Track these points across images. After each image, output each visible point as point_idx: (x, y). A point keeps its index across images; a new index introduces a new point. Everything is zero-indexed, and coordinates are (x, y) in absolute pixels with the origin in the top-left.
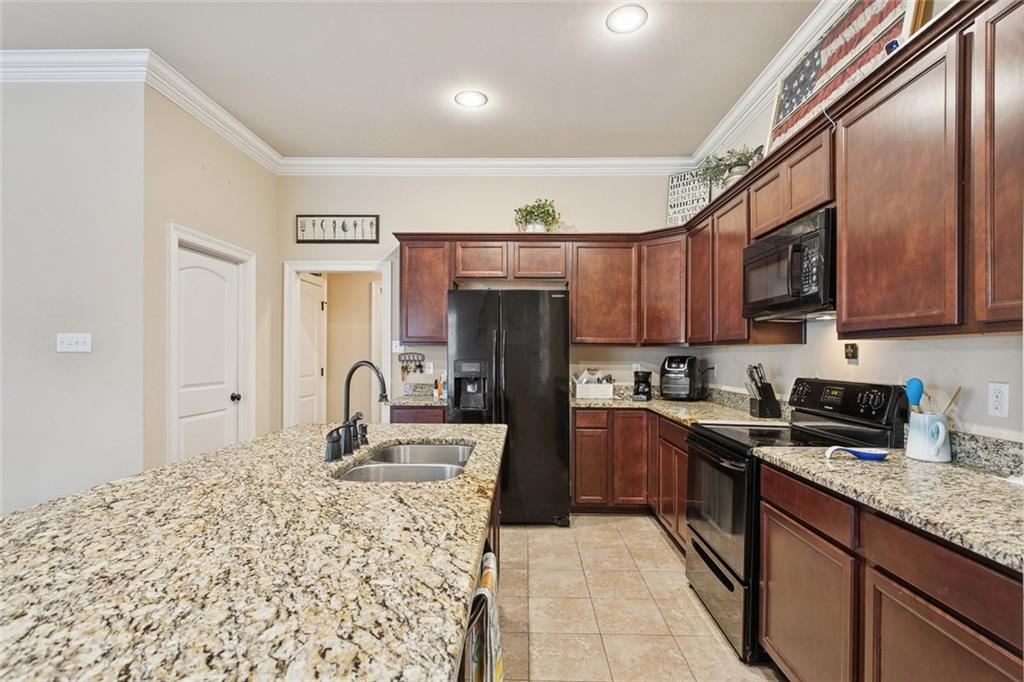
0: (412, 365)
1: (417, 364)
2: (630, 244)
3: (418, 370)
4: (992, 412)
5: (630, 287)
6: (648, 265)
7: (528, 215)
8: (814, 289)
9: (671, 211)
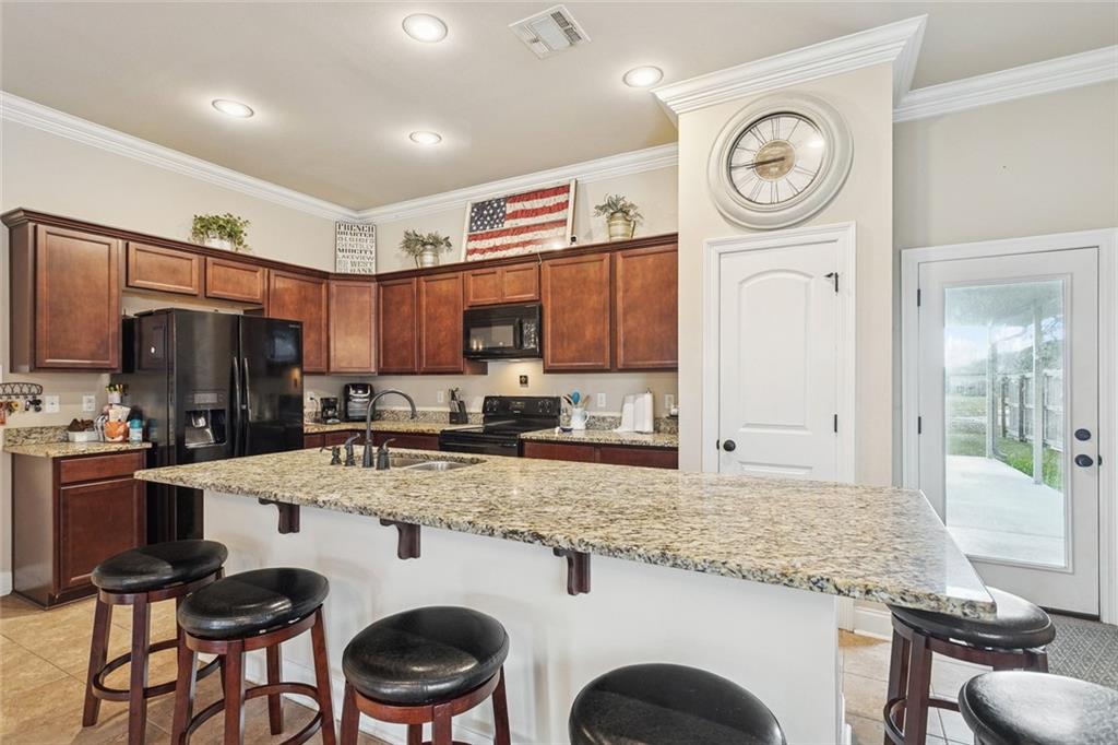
0: (21, 402)
1: (30, 398)
2: (321, 280)
3: (32, 409)
4: (599, 405)
5: (321, 319)
6: (337, 302)
7: (205, 225)
8: (532, 346)
9: (340, 254)
